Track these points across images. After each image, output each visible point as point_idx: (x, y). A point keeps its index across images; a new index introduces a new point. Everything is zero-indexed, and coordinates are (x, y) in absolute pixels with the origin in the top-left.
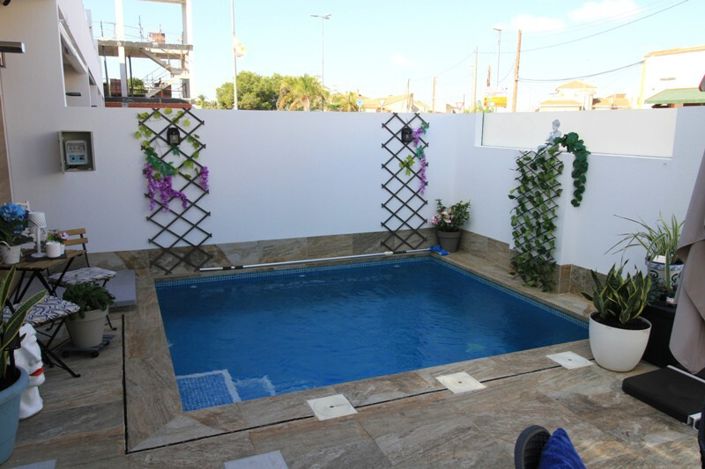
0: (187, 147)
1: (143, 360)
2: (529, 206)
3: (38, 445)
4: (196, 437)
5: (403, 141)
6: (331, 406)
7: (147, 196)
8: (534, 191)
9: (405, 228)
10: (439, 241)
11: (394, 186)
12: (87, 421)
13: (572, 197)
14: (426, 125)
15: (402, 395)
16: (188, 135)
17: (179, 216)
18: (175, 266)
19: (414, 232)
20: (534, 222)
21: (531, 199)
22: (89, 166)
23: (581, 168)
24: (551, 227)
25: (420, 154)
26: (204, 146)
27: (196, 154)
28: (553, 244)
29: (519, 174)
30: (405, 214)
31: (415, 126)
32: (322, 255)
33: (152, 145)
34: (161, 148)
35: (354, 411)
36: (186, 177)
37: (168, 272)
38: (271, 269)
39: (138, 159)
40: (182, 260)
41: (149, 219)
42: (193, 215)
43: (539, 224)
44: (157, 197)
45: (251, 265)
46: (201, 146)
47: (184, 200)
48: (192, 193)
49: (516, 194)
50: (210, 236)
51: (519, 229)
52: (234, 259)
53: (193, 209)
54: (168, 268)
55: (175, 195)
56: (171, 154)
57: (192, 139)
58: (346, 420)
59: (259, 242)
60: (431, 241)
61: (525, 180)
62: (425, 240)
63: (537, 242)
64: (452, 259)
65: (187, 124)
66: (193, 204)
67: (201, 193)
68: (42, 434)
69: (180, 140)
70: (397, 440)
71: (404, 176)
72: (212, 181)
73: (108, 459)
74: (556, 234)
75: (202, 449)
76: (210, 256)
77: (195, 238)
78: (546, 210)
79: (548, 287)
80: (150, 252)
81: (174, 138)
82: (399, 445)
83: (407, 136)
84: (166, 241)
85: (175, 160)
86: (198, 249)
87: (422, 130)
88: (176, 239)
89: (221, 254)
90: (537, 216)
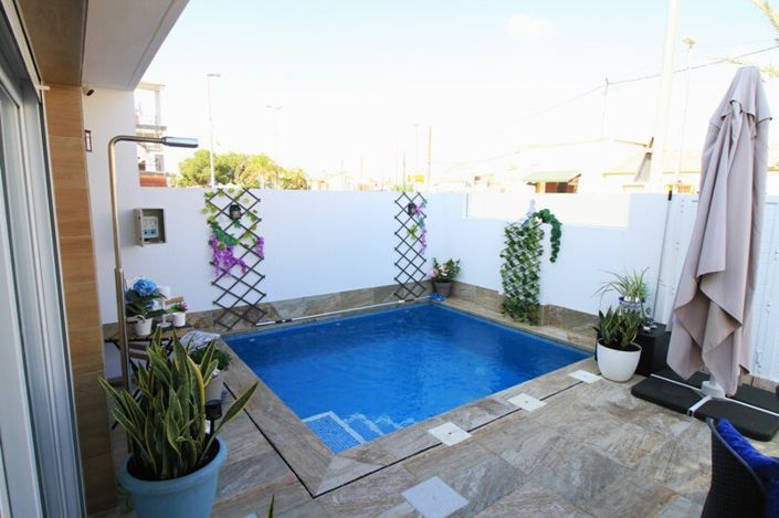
0: (246, 221)
1: (265, 411)
2: (516, 262)
3: (228, 502)
4: (362, 474)
5: (409, 214)
6: (448, 432)
7: (212, 263)
8: (520, 251)
9: (411, 281)
10: (435, 290)
11: (404, 248)
12: (256, 473)
13: (551, 256)
14: (425, 201)
15: (494, 417)
16: (247, 210)
17: (239, 280)
18: (236, 323)
19: (417, 283)
20: (520, 274)
21: (517, 257)
22: (162, 238)
23: (556, 234)
24: (535, 278)
25: (421, 224)
26: (260, 220)
27: (254, 227)
28: (538, 290)
29: (507, 239)
30: (411, 270)
31: (418, 202)
32: (351, 307)
33: (217, 220)
34: (224, 222)
35: (469, 435)
36: (245, 247)
37: (229, 329)
38: (314, 320)
39: (206, 232)
40: (241, 317)
41: (213, 284)
42: (251, 279)
43: (525, 276)
44: (221, 265)
45: (298, 317)
46: (256, 220)
47: (243, 266)
48: (250, 260)
49: (505, 254)
50: (264, 295)
51: (507, 280)
52: (284, 314)
53: (251, 273)
54: (229, 325)
55: (235, 262)
56: (233, 226)
57: (250, 214)
58: (468, 444)
59: (303, 298)
60: (429, 290)
61: (512, 243)
62: (425, 289)
63: (524, 289)
64: (448, 303)
65: (246, 202)
66: (251, 269)
67: (257, 259)
68: (223, 491)
69: (241, 215)
70: (516, 454)
71: (410, 241)
72: (267, 249)
73: (301, 505)
74: (539, 282)
75: (375, 483)
76: (264, 313)
77: (252, 298)
78: (530, 265)
79: (534, 321)
80: (214, 312)
81: (236, 213)
82: (520, 458)
83: (412, 209)
84: (228, 302)
85: (236, 232)
86: (253, 307)
87: (423, 205)
88: (236, 299)
89: (274, 310)
90: (523, 269)
